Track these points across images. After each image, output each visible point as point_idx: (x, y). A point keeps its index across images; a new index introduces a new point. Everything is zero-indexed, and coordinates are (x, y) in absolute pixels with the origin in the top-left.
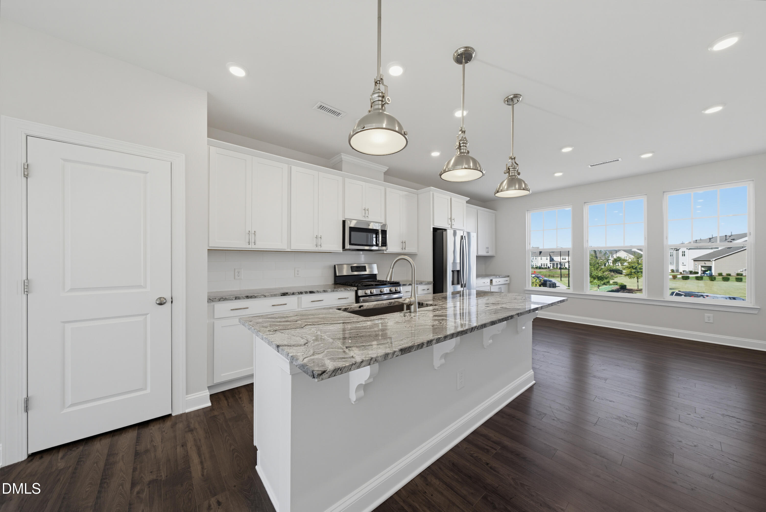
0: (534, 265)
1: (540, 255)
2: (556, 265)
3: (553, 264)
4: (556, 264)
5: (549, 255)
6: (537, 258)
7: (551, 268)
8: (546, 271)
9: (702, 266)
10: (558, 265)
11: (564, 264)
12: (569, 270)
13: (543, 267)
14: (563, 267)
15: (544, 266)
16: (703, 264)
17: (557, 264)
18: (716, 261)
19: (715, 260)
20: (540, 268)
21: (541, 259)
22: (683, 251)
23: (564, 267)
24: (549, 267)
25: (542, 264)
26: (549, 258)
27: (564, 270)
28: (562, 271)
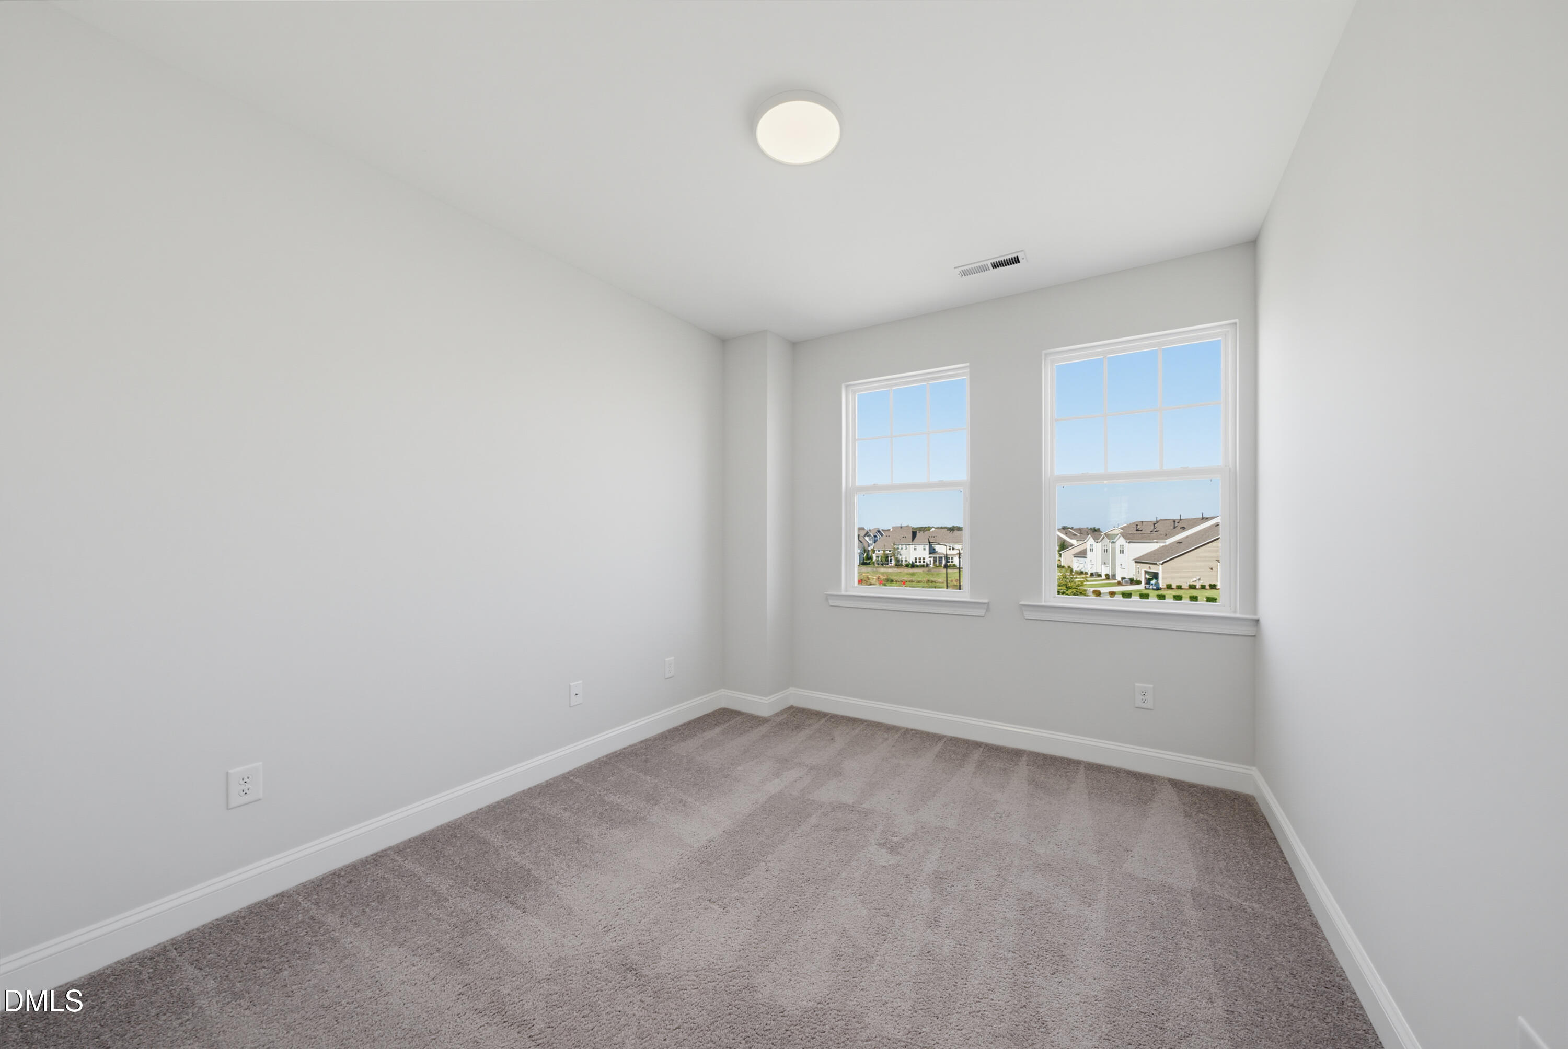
0: (904, 560)
1: (915, 540)
2: (939, 560)
3: (934, 558)
4: (939, 558)
5: (928, 542)
6: (908, 547)
7: (932, 566)
8: (923, 571)
9: (1146, 572)
10: (942, 560)
11: (952, 558)
12: (960, 568)
13: (918, 564)
14: (950, 563)
15: (920, 562)
16: (1146, 568)
17: (941, 558)
18: (1165, 564)
19: (1162, 564)
20: (913, 566)
21: (915, 549)
22: (1122, 544)
23: (952, 564)
24: (927, 565)
25: (916, 559)
26: (927, 547)
27: (951, 569)
28: (949, 571)
